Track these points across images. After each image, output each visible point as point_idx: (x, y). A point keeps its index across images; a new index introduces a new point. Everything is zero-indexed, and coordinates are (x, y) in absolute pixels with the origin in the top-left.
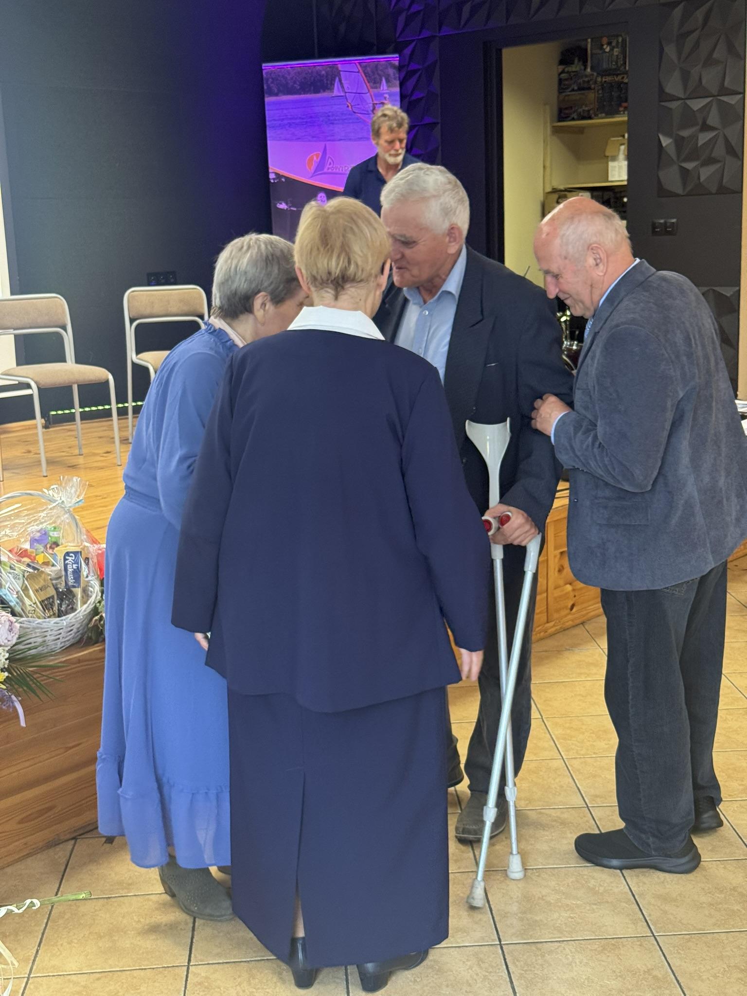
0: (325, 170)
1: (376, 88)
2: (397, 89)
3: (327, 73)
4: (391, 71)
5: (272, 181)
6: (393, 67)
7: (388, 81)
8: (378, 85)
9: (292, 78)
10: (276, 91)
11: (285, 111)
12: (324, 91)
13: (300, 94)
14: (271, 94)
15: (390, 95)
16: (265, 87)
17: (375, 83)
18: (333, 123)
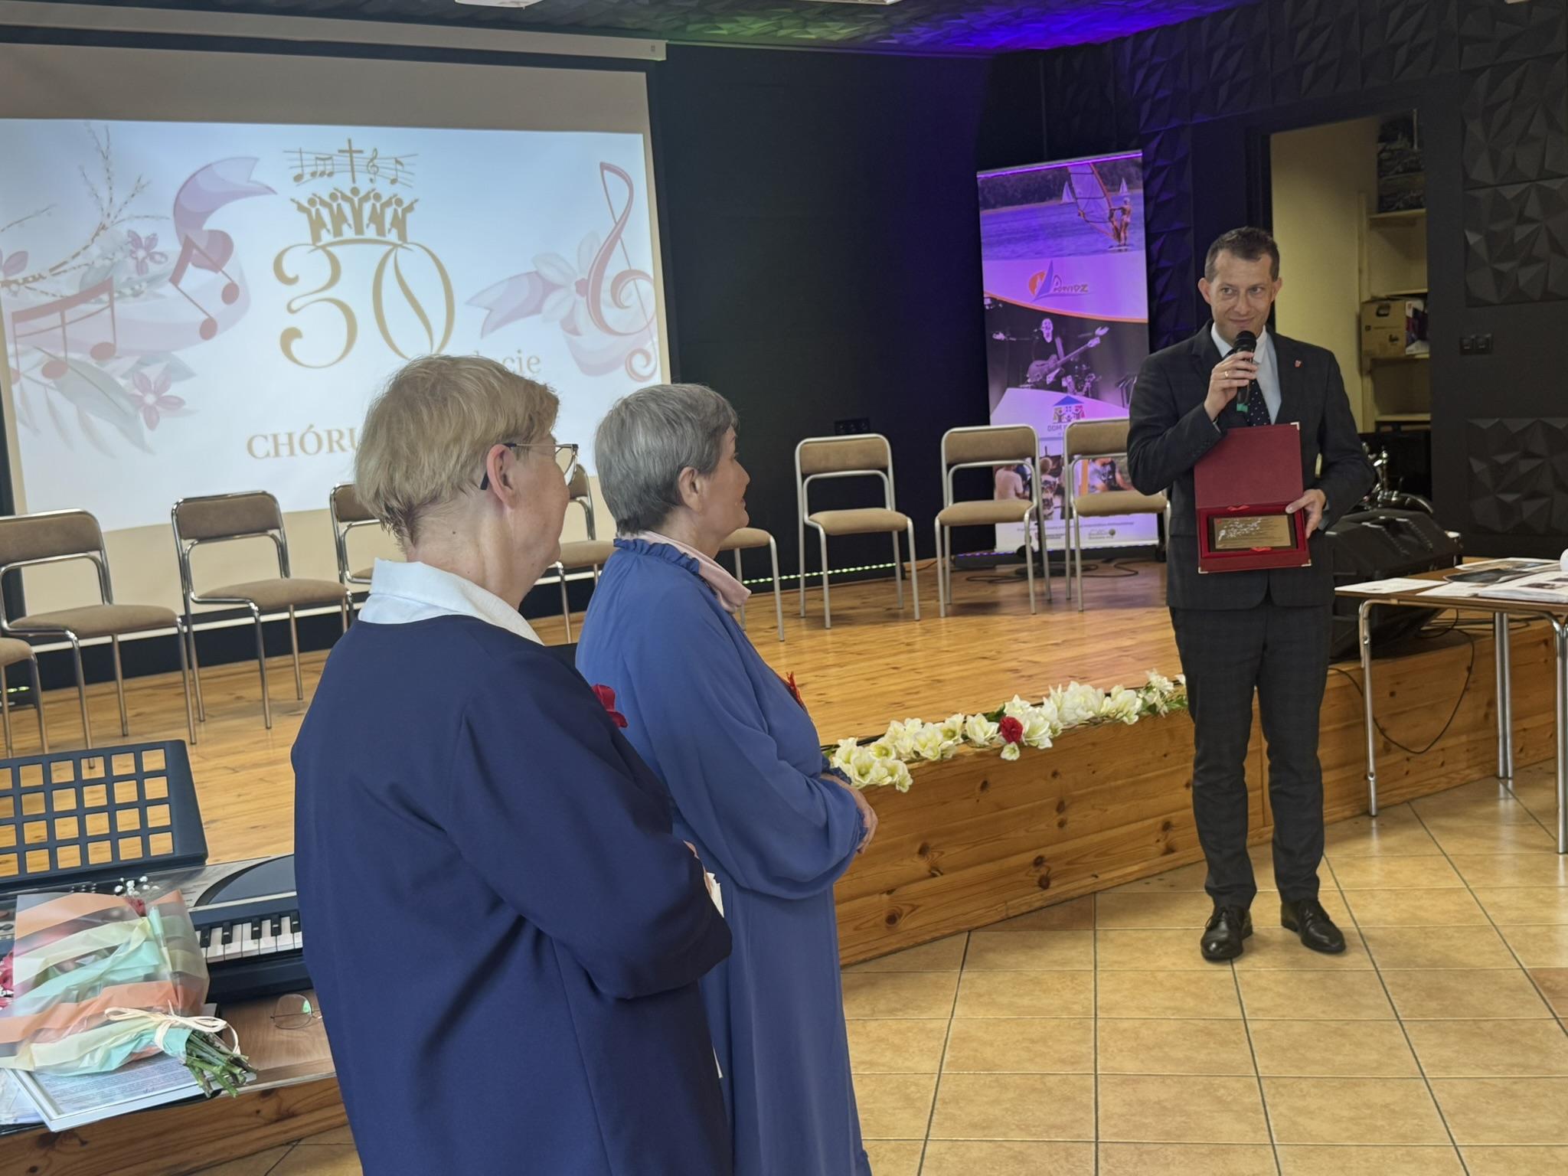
0: (1051, 291)
1: (1114, 190)
2: (1141, 191)
3: (1055, 177)
4: (1133, 170)
5: (987, 308)
6: (1136, 164)
7: (1128, 183)
8: (1116, 187)
9: (1012, 186)
10: (993, 202)
11: (1003, 225)
12: (1051, 198)
13: (1022, 204)
14: (987, 207)
15: (1132, 198)
16: (980, 199)
17: (1113, 184)
18: (1060, 236)
